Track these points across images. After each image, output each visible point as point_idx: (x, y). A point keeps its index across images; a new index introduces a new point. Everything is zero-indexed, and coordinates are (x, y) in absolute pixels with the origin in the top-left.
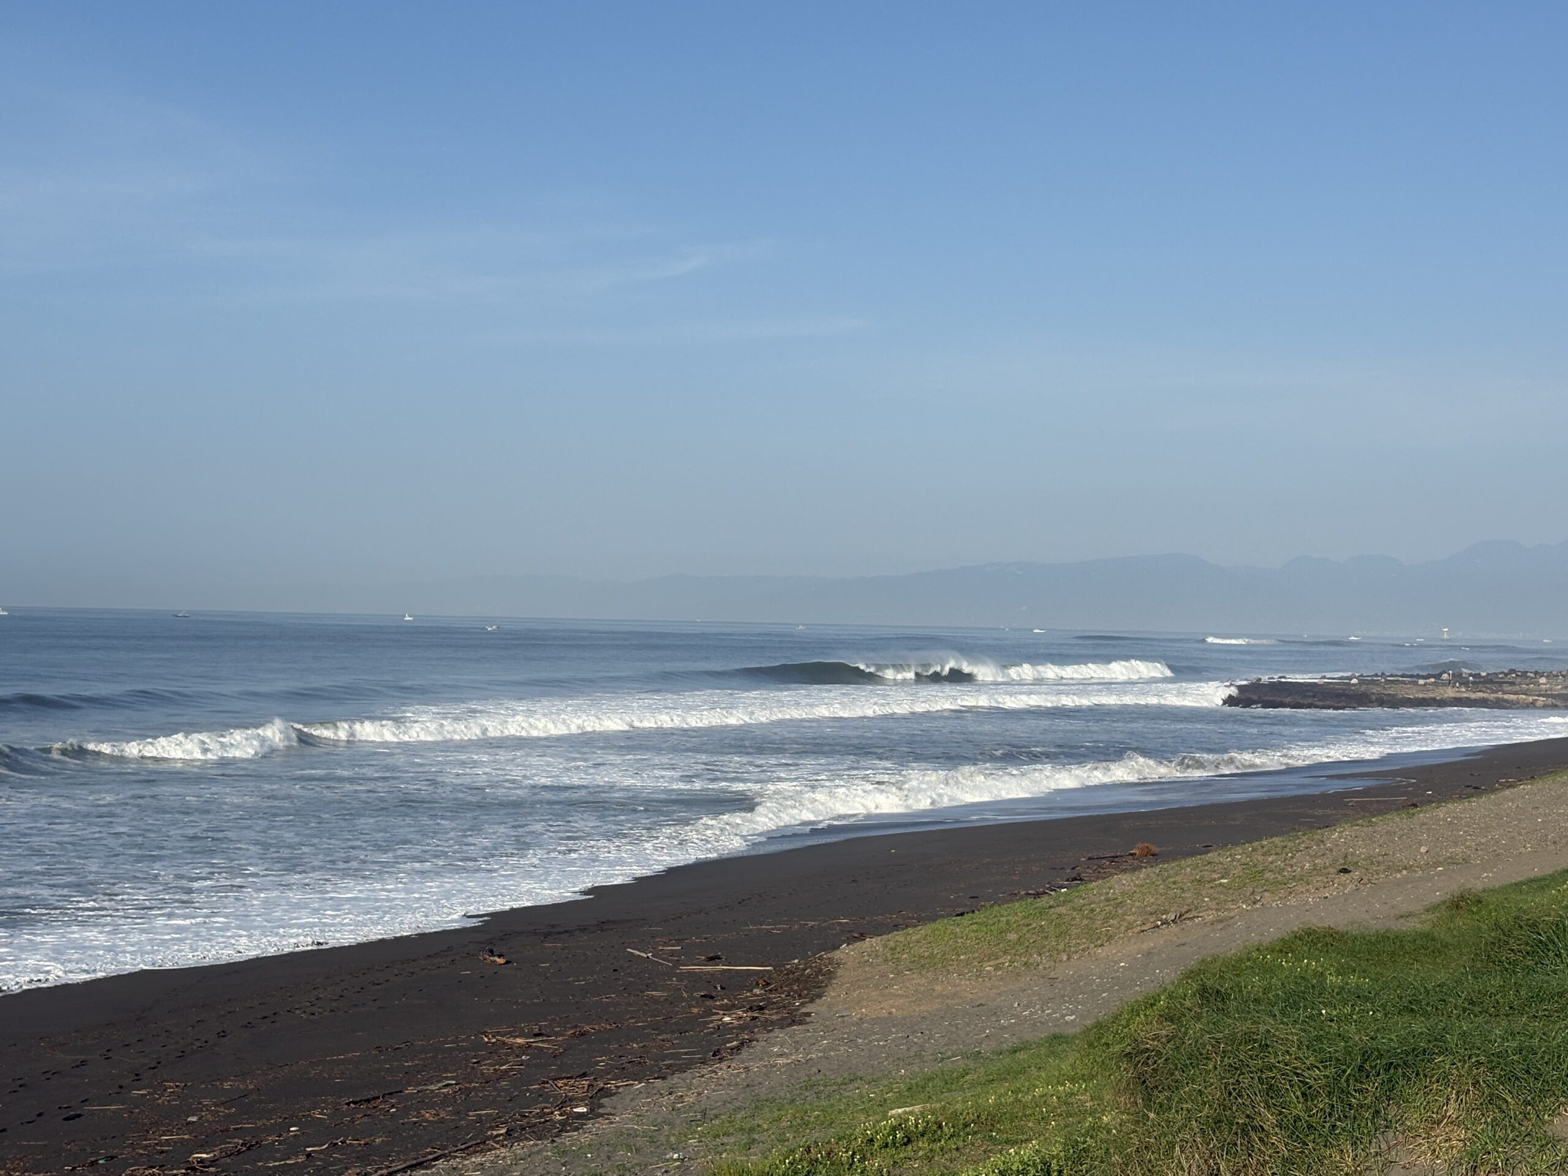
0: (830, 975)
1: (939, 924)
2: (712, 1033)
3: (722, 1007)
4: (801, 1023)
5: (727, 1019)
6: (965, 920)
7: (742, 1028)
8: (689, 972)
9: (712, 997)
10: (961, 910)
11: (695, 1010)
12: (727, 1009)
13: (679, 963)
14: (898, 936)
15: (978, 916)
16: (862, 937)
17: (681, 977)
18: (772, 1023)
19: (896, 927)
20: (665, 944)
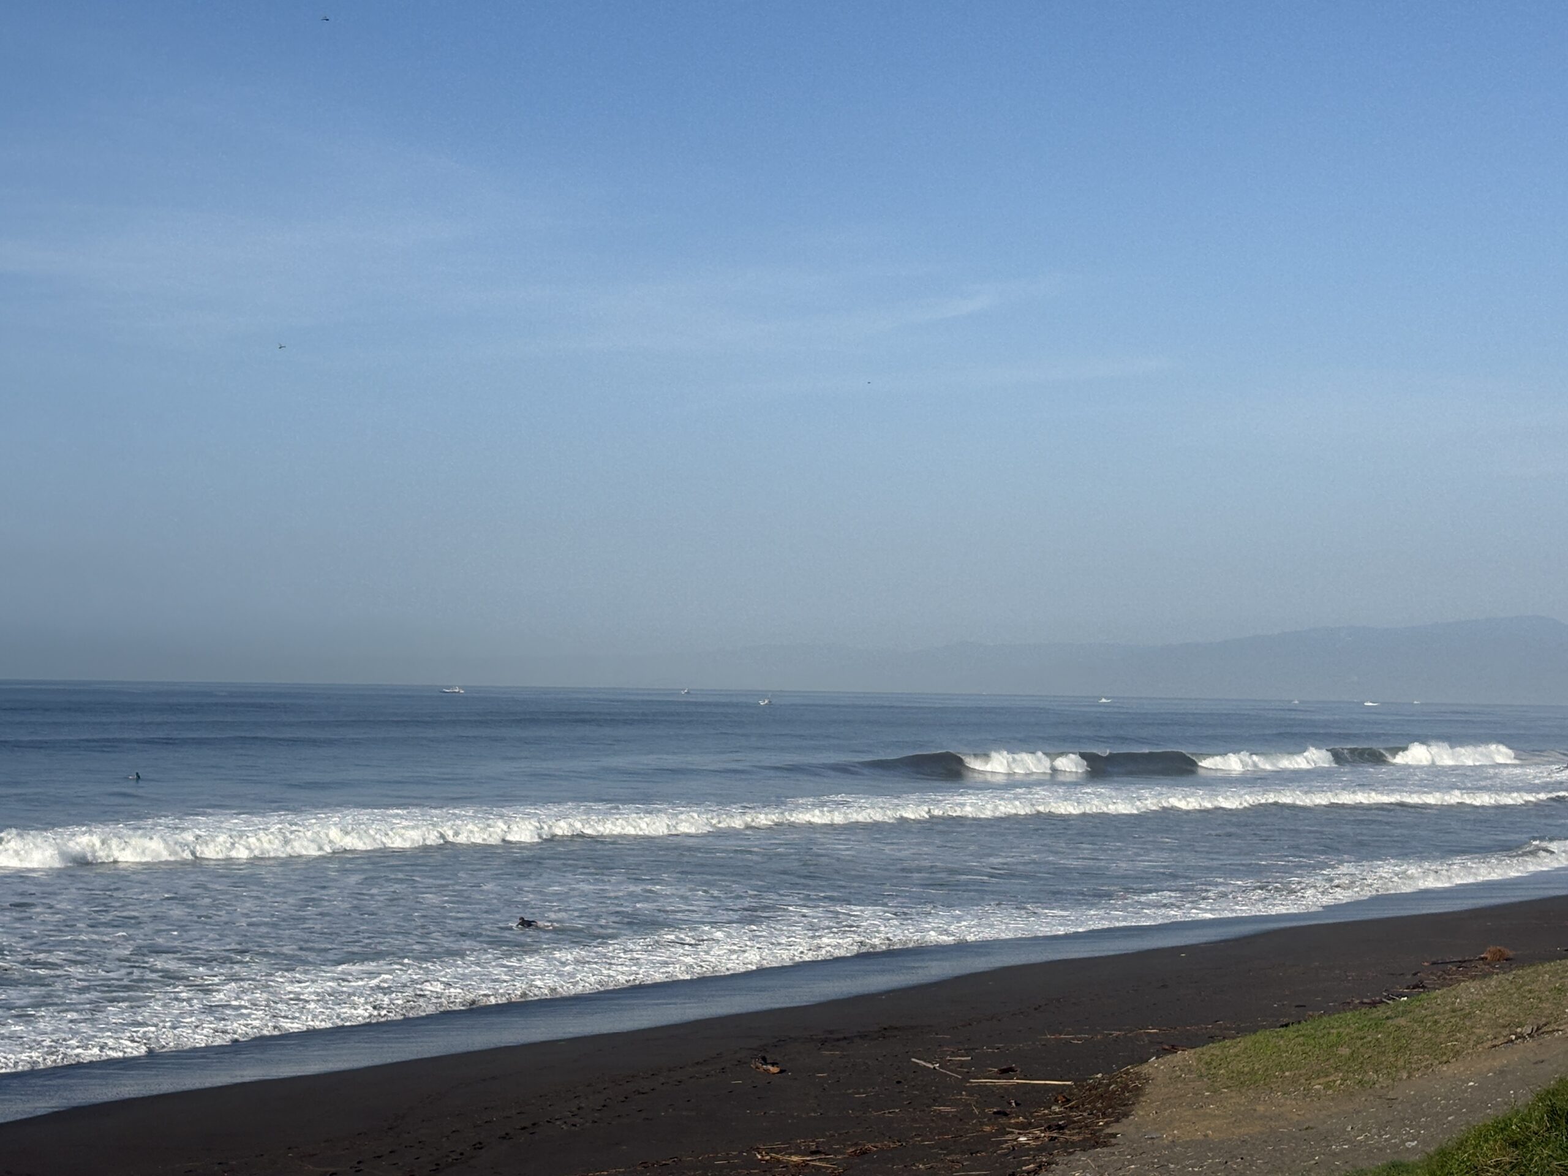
0: (1138, 1091)
1: (1260, 1036)
2: (1007, 1155)
3: (1018, 1126)
4: (1105, 1145)
5: (1022, 1139)
6: (1290, 1033)
7: (1040, 1149)
8: (979, 1086)
9: (1006, 1114)
10: (1286, 1020)
11: (987, 1129)
12: (1024, 1128)
13: (968, 1076)
14: (1213, 1050)
15: (1306, 1028)
16: (1173, 1049)
17: (971, 1091)
18: (1074, 1144)
19: (1212, 1039)
20: (953, 1054)
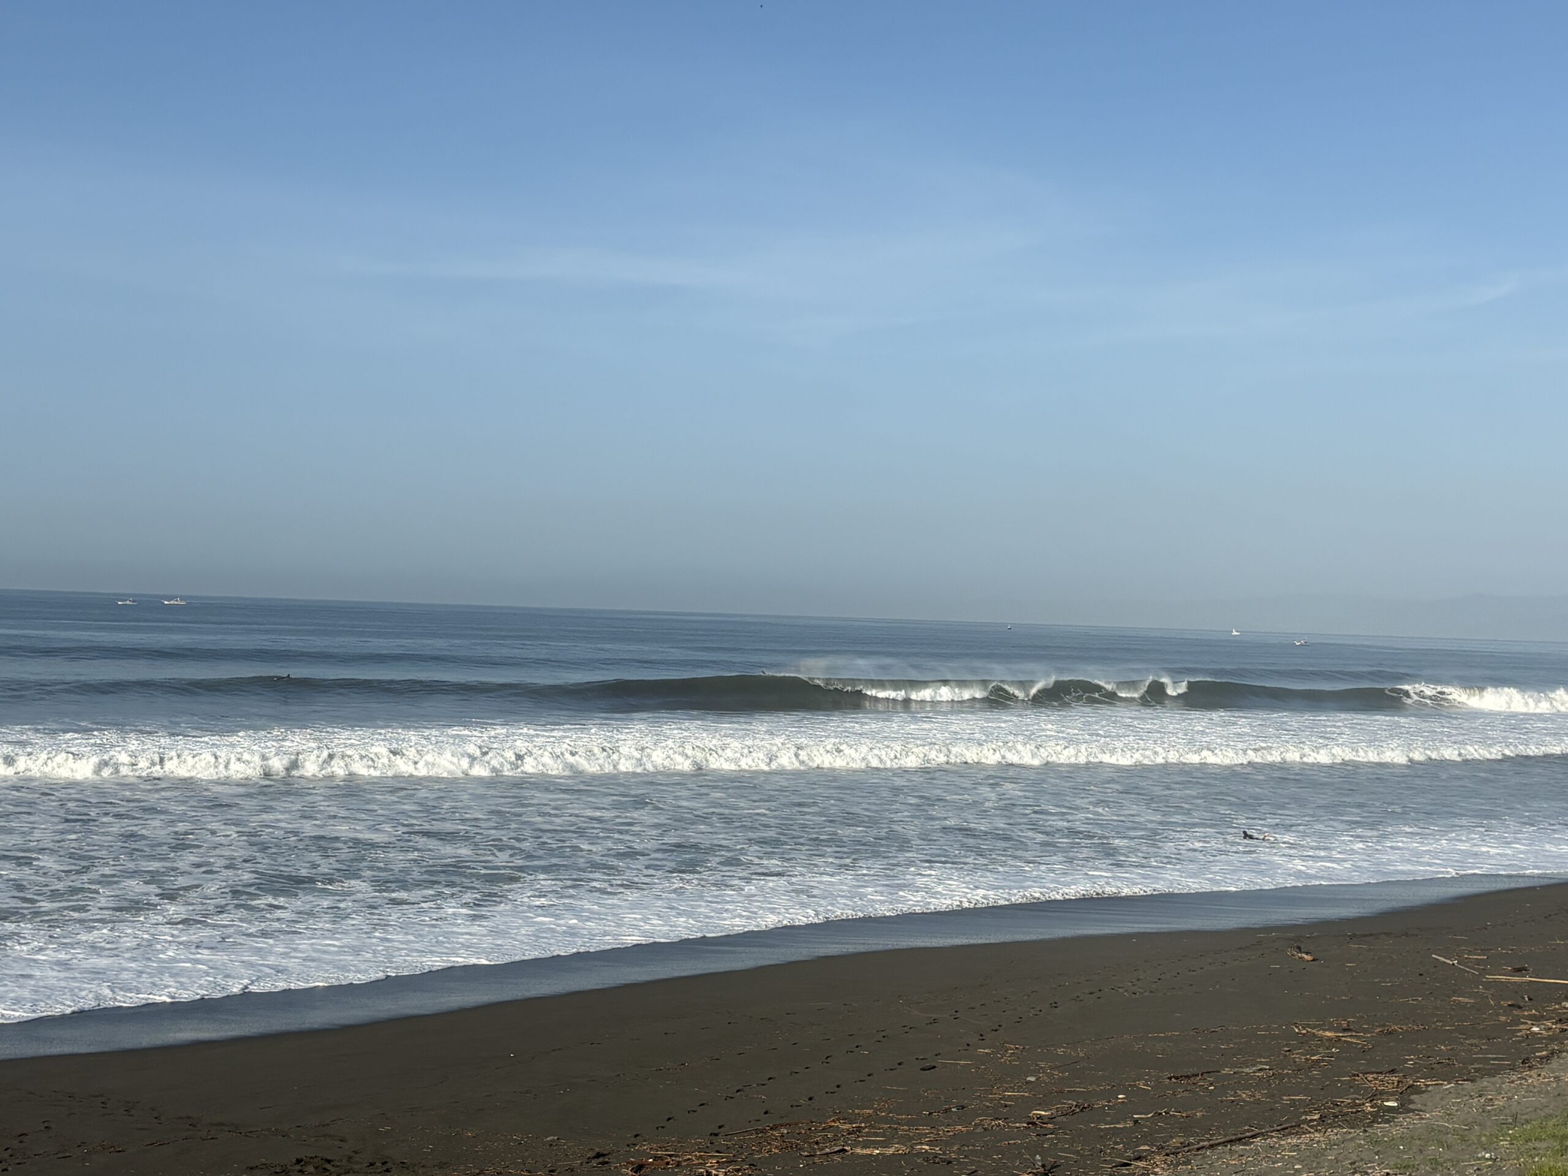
2: (1520, 1042)
3: (1530, 1017)
5: (1535, 1029)
7: (1552, 1039)
8: (1495, 981)
9: (1520, 1007)
11: (1503, 1018)
12: (1537, 1019)
13: (1484, 972)
17: (1488, 985)
20: (1470, 953)
